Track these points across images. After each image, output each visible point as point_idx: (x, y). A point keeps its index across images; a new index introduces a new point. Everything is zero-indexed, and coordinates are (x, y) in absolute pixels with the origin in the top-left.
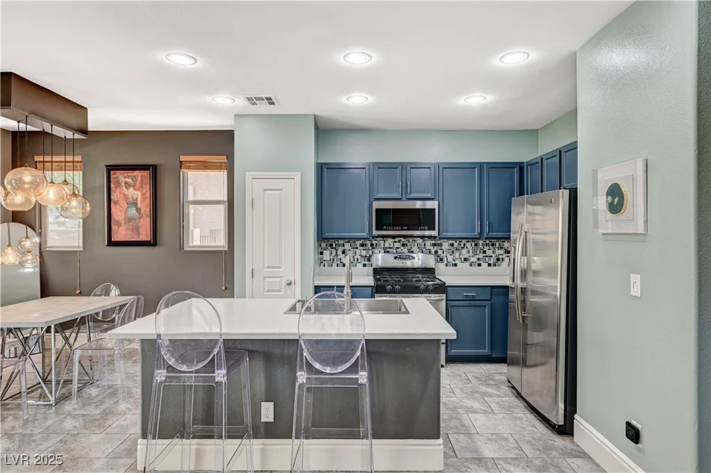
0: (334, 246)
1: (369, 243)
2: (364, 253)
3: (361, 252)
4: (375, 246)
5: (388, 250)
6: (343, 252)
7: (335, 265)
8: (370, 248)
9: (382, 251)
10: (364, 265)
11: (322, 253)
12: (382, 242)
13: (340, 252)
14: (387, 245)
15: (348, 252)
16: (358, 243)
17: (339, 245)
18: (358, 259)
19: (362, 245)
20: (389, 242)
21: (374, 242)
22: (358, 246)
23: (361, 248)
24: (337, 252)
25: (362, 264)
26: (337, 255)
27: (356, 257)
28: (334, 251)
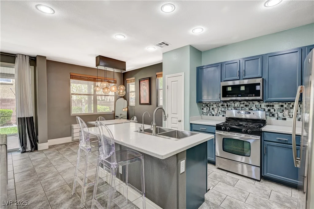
0: (208, 106)
1: (225, 104)
2: (223, 109)
3: (221, 109)
4: (229, 106)
5: (236, 108)
6: (213, 109)
7: (209, 115)
8: (226, 107)
9: (233, 108)
10: (223, 116)
11: (203, 109)
12: (233, 104)
13: (211, 109)
14: (236, 105)
15: (215, 109)
16: (220, 104)
17: (211, 105)
18: (220, 112)
19: (222, 105)
20: (237, 104)
21: (229, 104)
22: (220, 106)
23: (221, 107)
24: (209, 109)
25: (222, 115)
26: (209, 110)
27: (219, 112)
28: (208, 108)
